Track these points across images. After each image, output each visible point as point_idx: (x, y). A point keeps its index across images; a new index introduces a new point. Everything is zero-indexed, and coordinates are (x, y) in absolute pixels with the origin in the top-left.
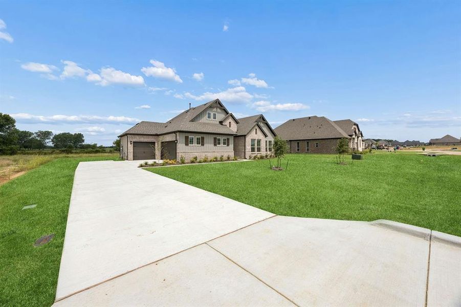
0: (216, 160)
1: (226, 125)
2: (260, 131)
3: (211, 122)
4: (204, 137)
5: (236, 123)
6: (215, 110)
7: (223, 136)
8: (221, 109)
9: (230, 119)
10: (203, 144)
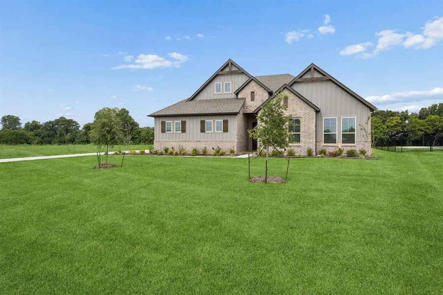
1: (244, 99)
2: (297, 99)
3: (222, 97)
4: (185, 121)
5: (266, 91)
6: (229, 77)
7: (217, 117)
8: (239, 73)
9: (253, 87)
10: (184, 131)
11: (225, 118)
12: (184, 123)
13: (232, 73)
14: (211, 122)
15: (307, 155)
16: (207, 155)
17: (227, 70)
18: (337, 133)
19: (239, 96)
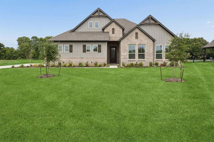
0: (80, 65)
1: (108, 32)
2: (143, 34)
3: (93, 31)
4: (72, 45)
5: (121, 29)
6: (98, 19)
7: (94, 43)
8: (104, 17)
9: (113, 25)
10: (71, 51)
11: (99, 44)
12: (71, 47)
13: (99, 16)
14: (90, 46)
15: (149, 65)
16: (88, 67)
17: (97, 14)
18: (162, 53)
19: (105, 31)
